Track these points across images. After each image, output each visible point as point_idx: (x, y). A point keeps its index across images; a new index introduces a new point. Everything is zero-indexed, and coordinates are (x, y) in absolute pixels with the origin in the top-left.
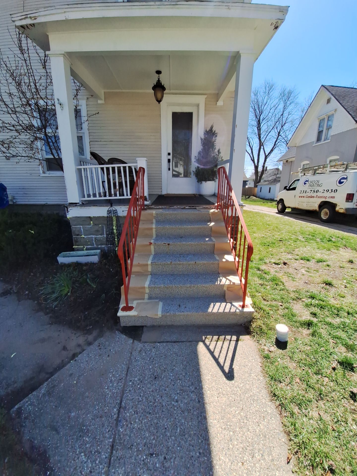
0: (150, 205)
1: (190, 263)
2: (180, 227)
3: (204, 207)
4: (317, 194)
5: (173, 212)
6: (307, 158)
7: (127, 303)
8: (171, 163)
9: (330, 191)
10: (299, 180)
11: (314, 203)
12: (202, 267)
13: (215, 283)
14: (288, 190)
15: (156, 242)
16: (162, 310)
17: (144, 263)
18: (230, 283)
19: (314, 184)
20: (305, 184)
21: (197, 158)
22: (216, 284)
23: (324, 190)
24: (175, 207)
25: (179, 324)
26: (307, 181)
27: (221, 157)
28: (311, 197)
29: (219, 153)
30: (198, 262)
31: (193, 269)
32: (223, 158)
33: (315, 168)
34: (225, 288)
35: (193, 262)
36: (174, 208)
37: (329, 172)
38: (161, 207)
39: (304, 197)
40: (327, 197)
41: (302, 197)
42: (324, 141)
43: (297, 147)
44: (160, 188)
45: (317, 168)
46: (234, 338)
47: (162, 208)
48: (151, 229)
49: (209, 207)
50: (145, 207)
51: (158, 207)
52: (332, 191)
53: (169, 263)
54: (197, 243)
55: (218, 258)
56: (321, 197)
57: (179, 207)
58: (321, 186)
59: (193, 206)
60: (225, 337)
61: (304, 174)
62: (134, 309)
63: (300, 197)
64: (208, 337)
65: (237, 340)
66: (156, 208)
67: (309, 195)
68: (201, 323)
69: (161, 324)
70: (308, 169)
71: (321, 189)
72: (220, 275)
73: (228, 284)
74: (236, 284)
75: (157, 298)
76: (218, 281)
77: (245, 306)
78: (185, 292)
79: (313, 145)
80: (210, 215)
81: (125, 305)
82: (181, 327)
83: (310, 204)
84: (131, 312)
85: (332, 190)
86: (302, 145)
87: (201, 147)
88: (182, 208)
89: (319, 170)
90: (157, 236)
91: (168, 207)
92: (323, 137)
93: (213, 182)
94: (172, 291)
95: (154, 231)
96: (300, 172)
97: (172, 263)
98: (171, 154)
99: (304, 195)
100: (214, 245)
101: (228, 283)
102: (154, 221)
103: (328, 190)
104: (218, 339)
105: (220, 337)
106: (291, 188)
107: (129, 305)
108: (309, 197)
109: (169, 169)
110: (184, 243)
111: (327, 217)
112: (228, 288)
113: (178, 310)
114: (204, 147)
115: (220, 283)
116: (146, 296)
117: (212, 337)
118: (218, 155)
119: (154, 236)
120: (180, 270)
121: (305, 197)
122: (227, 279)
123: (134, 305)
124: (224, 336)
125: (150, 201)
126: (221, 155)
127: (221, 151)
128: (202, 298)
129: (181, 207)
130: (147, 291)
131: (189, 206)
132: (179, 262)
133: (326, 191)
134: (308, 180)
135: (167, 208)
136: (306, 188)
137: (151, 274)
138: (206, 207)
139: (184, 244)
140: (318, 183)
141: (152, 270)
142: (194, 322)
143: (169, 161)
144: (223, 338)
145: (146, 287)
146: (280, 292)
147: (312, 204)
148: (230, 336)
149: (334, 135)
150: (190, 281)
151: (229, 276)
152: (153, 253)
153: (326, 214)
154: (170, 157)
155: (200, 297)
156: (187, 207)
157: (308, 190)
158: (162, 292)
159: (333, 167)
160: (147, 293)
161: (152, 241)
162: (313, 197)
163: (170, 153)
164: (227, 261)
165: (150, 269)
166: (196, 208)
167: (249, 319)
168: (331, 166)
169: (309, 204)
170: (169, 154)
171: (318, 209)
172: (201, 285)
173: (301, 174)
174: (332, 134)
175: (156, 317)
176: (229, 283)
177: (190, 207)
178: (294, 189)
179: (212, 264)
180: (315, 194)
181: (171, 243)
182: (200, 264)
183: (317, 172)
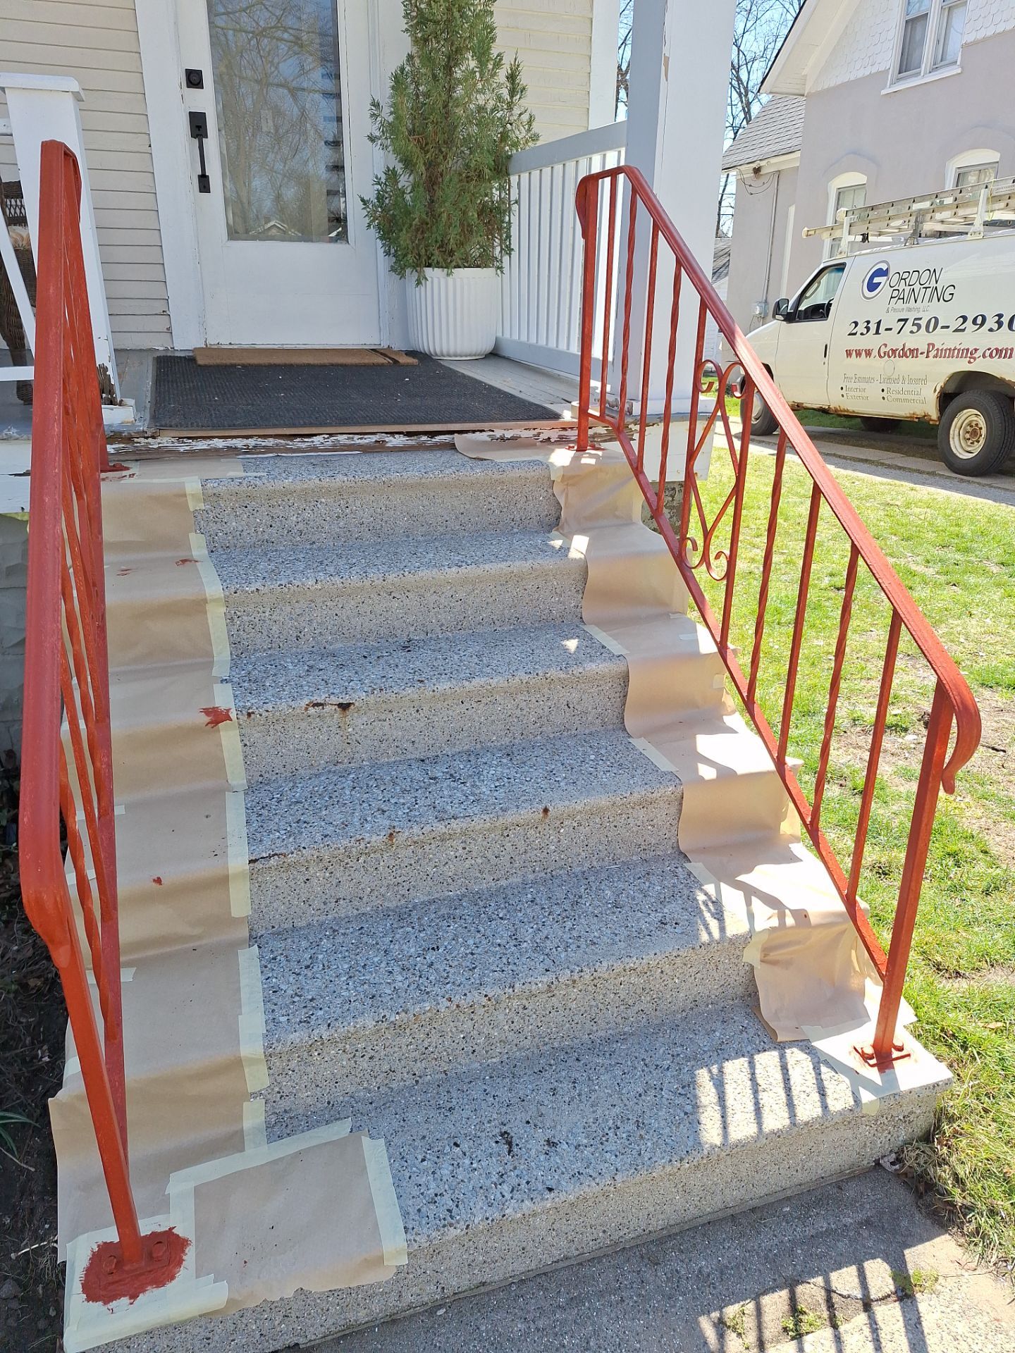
0: (143, 435)
1: (510, 818)
2: (391, 577)
3: (498, 433)
4: (931, 338)
5: (326, 482)
6: (855, 158)
7: (124, 1213)
8: (212, 143)
9: (990, 322)
10: (840, 268)
11: (917, 381)
12: (584, 830)
13: (697, 937)
14: (790, 318)
15: (252, 701)
16: (405, 1214)
17: (203, 869)
18: (782, 917)
19: (917, 287)
20: (872, 287)
21: (387, 114)
22: (704, 937)
23: (965, 318)
24: (317, 440)
25: (520, 1266)
26: (880, 273)
27: (525, 118)
28: (905, 355)
29: (512, 93)
30: (560, 805)
31: (532, 854)
32: (536, 127)
33: (916, 207)
34: (752, 955)
35: (529, 813)
36: (315, 449)
37: (982, 228)
38: (220, 443)
39: (868, 353)
40: (980, 353)
41: (859, 354)
42: (934, 69)
43: (810, 96)
44: (160, 306)
45: (926, 205)
46: (880, 1275)
47: (233, 451)
48: (198, 606)
49: (525, 434)
50: (110, 449)
51: (202, 445)
52: (1000, 324)
53: (377, 840)
54: (526, 678)
55: (664, 764)
56: (950, 353)
57: (342, 439)
58: (947, 297)
59: (432, 434)
60: (827, 1281)
61: (865, 238)
62: (190, 1256)
63: (849, 353)
64: (731, 1311)
65: (905, 1293)
66: (192, 454)
67: (894, 341)
68: (657, 1223)
69: (403, 1304)
70: (883, 212)
71: (947, 313)
72: (696, 867)
73: (773, 929)
74: (814, 920)
75: (331, 1112)
76: (701, 912)
77: (895, 1054)
78: (516, 1026)
79: (884, 92)
80: (556, 490)
81: (112, 1235)
82: (541, 1277)
83: (899, 387)
84: (170, 1286)
85: (1000, 316)
86: (828, 90)
87: (406, 45)
88: (366, 449)
89: (938, 216)
90: (240, 652)
91: (270, 442)
92: (928, 52)
93: (488, 272)
94: (435, 1038)
95: (216, 618)
96: (846, 227)
97: (399, 839)
98: (208, 79)
99: (871, 341)
100: (625, 678)
101: (765, 918)
102: (198, 546)
103: (984, 318)
104: (795, 1310)
105: (800, 1289)
106: (802, 308)
107: (146, 1227)
108: (894, 351)
109: (204, 183)
110: (444, 686)
111: (977, 448)
112: (766, 950)
113: (512, 1179)
114: (422, 42)
115: (722, 929)
116: (253, 1116)
117: (750, 1307)
118: (510, 107)
119: (222, 652)
120: (449, 871)
121: (875, 353)
122: (749, 892)
123: (181, 1221)
124: (819, 1280)
125: (131, 402)
126: (525, 103)
127: (523, 79)
128: (624, 1037)
129: (357, 440)
130: (258, 1078)
131: (409, 434)
132: (441, 828)
133: (974, 322)
134: (884, 267)
135: (268, 449)
136: (880, 306)
137: (253, 938)
138: (508, 434)
139: (444, 697)
140: (933, 284)
141: (258, 910)
142: (619, 1227)
143: (198, 125)
144: (820, 1295)
145: (253, 1061)
146: (991, 902)
147: (907, 387)
148: (852, 1270)
149: (976, 43)
150: (537, 948)
151: (749, 870)
152: (237, 776)
153: (974, 432)
154: (205, 100)
155: (608, 1040)
156: (399, 441)
157: (890, 321)
158: (364, 1064)
159: (1002, 205)
160: (254, 1095)
161: (223, 698)
162: (914, 353)
163: (199, 73)
164: (726, 775)
165: (240, 902)
166: (452, 446)
167: (921, 1123)
168: (994, 199)
169: (893, 387)
170: (194, 79)
171: (934, 414)
172: (618, 966)
173: (852, 238)
174: (970, 38)
175: (370, 1278)
176: (775, 922)
177: (412, 441)
178: (820, 312)
179: (644, 804)
180: (919, 341)
181: (357, 697)
182: (571, 816)
183: (928, 227)
